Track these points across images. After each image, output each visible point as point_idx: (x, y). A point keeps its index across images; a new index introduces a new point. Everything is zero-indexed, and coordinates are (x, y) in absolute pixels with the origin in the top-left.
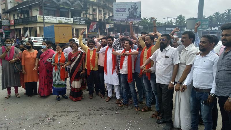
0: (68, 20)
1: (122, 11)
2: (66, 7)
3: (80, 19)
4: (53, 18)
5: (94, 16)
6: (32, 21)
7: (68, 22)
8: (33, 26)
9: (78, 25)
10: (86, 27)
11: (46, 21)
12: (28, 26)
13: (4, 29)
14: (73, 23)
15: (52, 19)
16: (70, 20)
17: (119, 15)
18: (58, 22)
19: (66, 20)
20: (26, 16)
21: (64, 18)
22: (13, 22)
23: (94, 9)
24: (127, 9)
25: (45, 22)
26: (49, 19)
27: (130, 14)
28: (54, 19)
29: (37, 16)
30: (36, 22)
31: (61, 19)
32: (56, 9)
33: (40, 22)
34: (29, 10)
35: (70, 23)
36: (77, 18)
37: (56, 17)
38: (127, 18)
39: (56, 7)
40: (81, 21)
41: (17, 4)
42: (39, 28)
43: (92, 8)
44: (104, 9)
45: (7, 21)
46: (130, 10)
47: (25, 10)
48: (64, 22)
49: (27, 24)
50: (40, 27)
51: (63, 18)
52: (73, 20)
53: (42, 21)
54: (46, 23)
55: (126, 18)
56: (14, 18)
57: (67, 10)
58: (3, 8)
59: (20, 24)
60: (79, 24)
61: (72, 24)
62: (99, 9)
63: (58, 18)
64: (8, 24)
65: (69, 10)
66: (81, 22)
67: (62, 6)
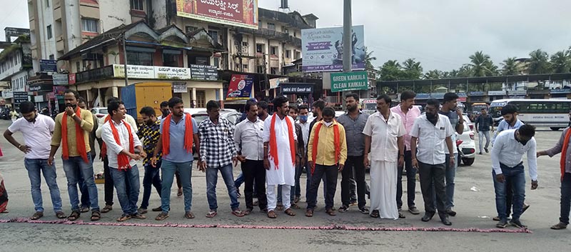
0: (179, 73)
1: (321, 47)
2: (175, 46)
3: (206, 70)
4: (146, 69)
5: (258, 61)
6: (104, 76)
7: (180, 77)
8: (107, 86)
9: (202, 81)
10: (220, 86)
11: (130, 76)
12: (99, 86)
13: (57, 92)
14: (190, 78)
15: (145, 71)
16: (184, 73)
17: (315, 56)
18: (157, 77)
19: (175, 72)
20: (98, 66)
21: (171, 68)
22: (74, 78)
23: (257, 45)
24: (333, 43)
25: (128, 77)
26: (137, 71)
27: (339, 54)
28: (149, 71)
29: (114, 65)
30: (110, 77)
31: (163, 70)
32: (154, 51)
33: (118, 78)
34: (103, 53)
35: (184, 78)
36: (199, 68)
37: (152, 67)
38: (334, 63)
39: (154, 47)
40: (209, 74)
41: (86, 41)
42: (117, 89)
43: (254, 42)
44: (283, 44)
45: (64, 77)
46: (340, 46)
47: (95, 54)
48: (170, 77)
49: (97, 82)
50: (119, 88)
51: (168, 68)
52: (191, 71)
53: (122, 75)
54: (129, 79)
55: (332, 63)
56: (78, 68)
57: (179, 52)
58: (60, 50)
59: (86, 81)
60: (205, 81)
61: (188, 80)
62: (271, 45)
63: (157, 68)
64: (66, 83)
65: (182, 52)
66: (208, 76)
67: (167, 45)
